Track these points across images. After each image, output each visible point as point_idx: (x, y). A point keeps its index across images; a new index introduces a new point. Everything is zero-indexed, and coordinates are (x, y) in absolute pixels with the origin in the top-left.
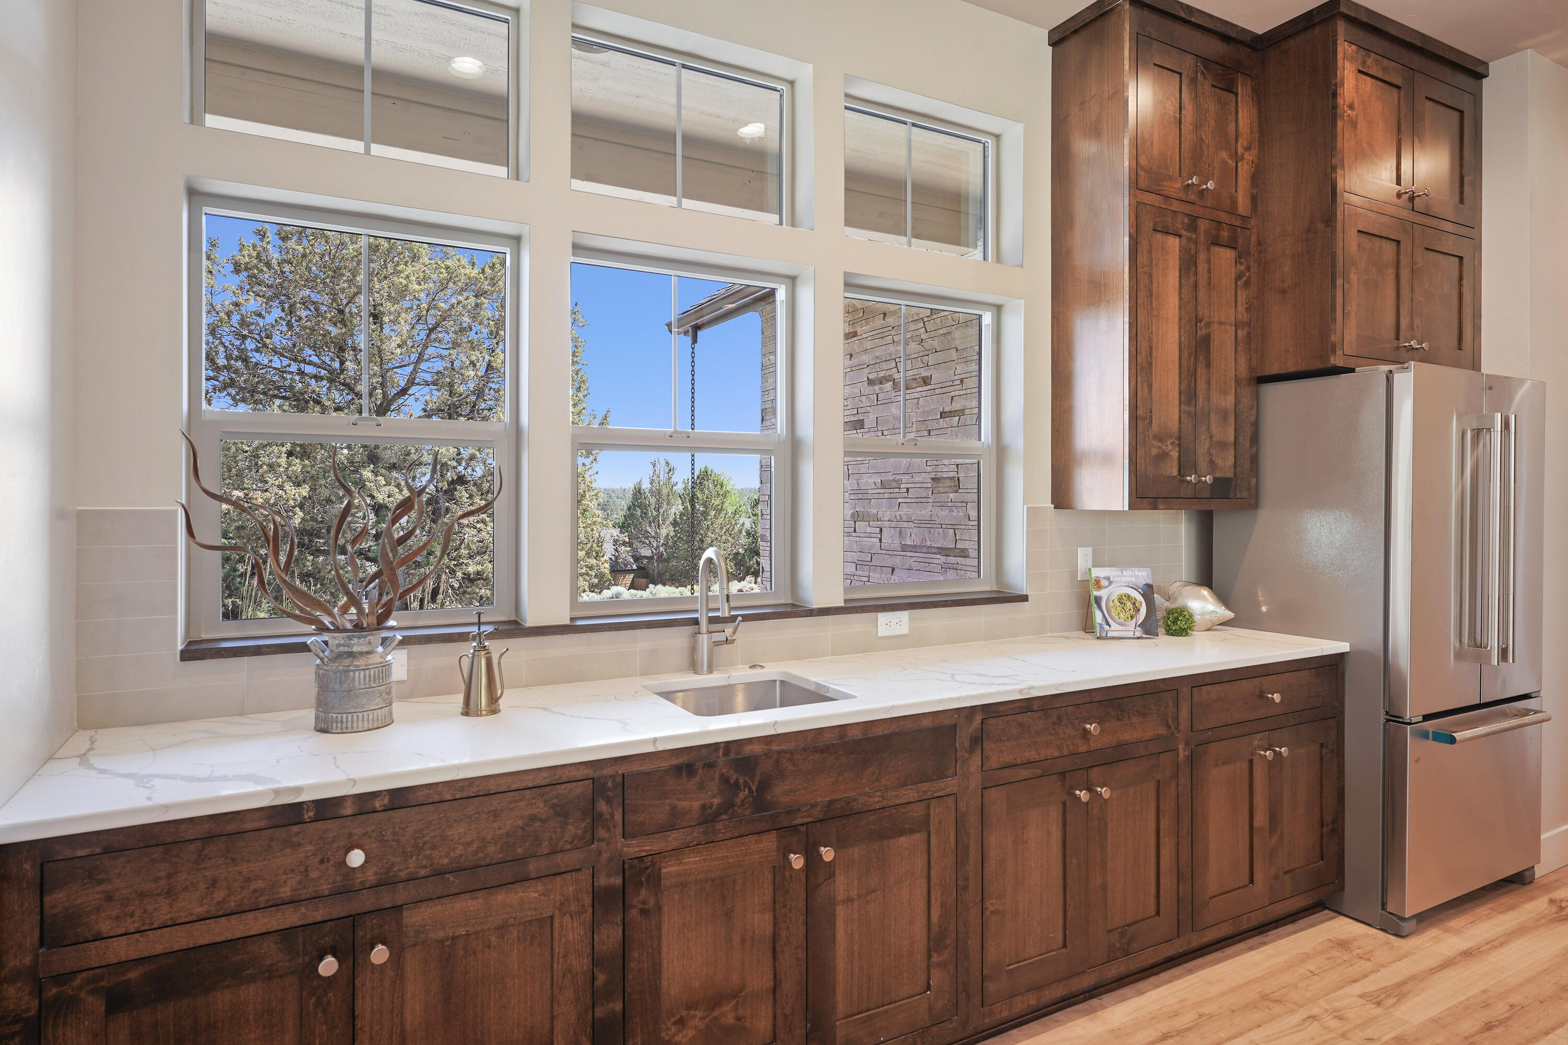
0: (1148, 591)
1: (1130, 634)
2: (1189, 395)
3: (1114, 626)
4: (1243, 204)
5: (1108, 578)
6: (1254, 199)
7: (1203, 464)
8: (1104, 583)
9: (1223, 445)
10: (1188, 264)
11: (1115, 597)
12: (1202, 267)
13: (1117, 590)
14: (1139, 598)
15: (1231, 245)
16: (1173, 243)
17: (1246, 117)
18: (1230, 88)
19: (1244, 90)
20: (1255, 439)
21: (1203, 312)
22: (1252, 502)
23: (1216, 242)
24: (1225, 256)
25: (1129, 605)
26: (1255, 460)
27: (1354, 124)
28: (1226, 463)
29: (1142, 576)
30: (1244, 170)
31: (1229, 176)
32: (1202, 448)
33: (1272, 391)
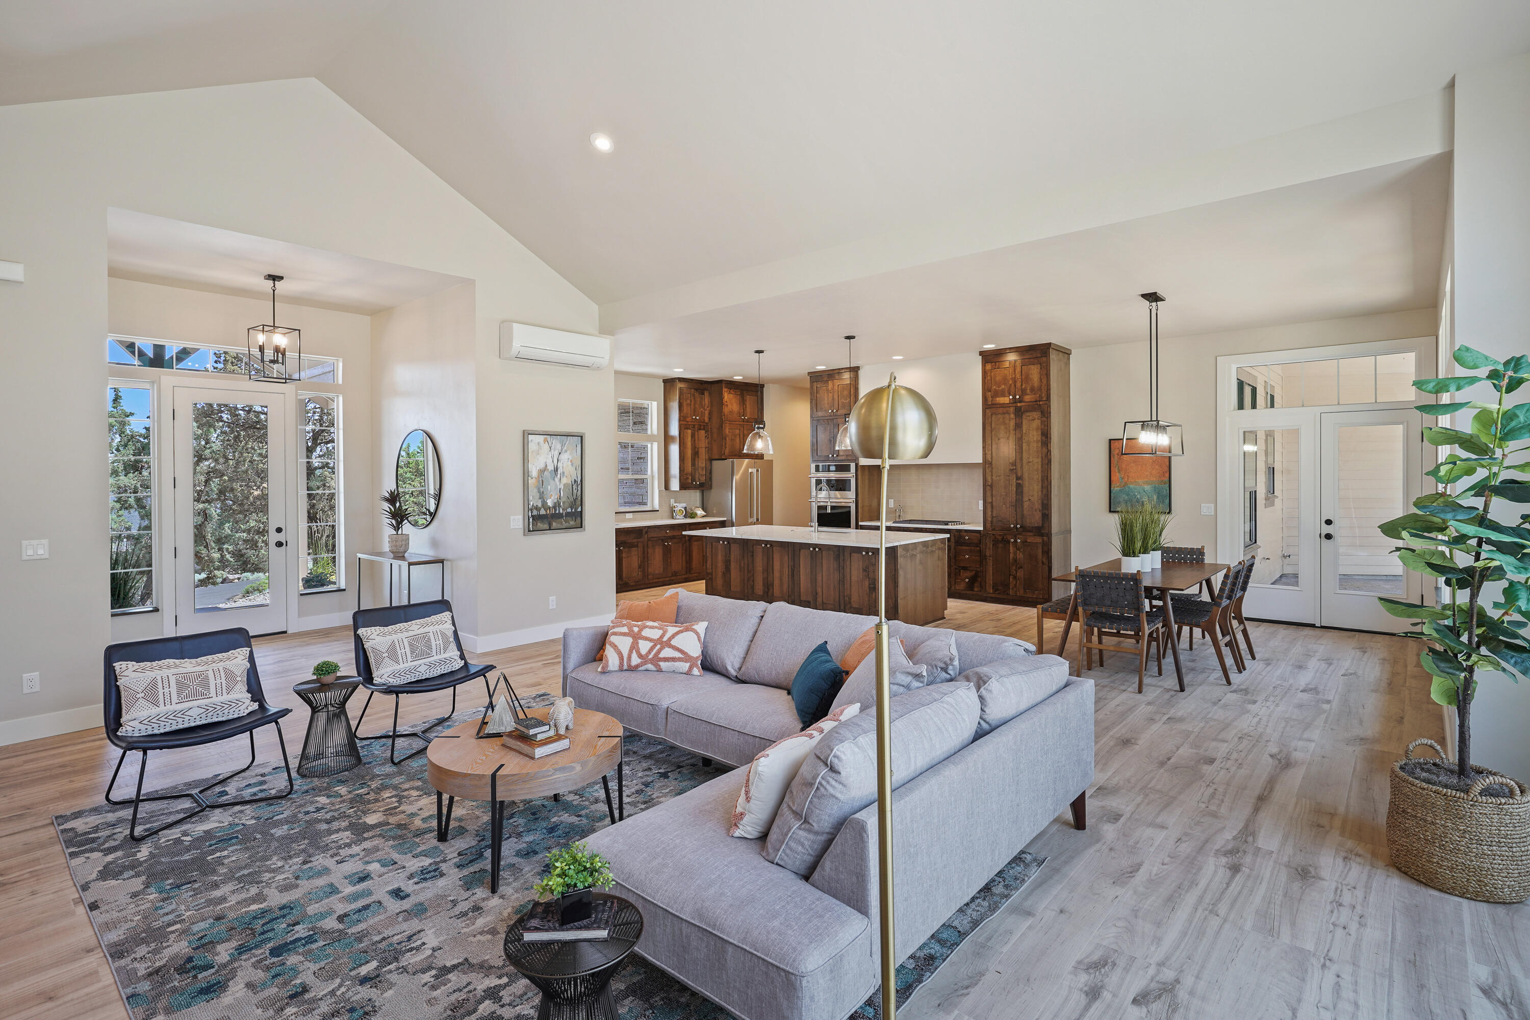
0: (685, 508)
2: (693, 464)
4: (707, 420)
6: (710, 419)
7: (697, 479)
8: (676, 508)
9: (702, 475)
10: (693, 436)
12: (696, 436)
15: (704, 429)
16: (689, 431)
17: (707, 400)
18: (703, 394)
19: (706, 394)
20: (711, 473)
21: (697, 446)
22: (711, 487)
23: (700, 429)
24: (702, 432)
26: (711, 479)
27: (727, 405)
28: (703, 479)
29: (684, 505)
30: (707, 412)
31: (702, 414)
32: (697, 476)
33: (715, 463)
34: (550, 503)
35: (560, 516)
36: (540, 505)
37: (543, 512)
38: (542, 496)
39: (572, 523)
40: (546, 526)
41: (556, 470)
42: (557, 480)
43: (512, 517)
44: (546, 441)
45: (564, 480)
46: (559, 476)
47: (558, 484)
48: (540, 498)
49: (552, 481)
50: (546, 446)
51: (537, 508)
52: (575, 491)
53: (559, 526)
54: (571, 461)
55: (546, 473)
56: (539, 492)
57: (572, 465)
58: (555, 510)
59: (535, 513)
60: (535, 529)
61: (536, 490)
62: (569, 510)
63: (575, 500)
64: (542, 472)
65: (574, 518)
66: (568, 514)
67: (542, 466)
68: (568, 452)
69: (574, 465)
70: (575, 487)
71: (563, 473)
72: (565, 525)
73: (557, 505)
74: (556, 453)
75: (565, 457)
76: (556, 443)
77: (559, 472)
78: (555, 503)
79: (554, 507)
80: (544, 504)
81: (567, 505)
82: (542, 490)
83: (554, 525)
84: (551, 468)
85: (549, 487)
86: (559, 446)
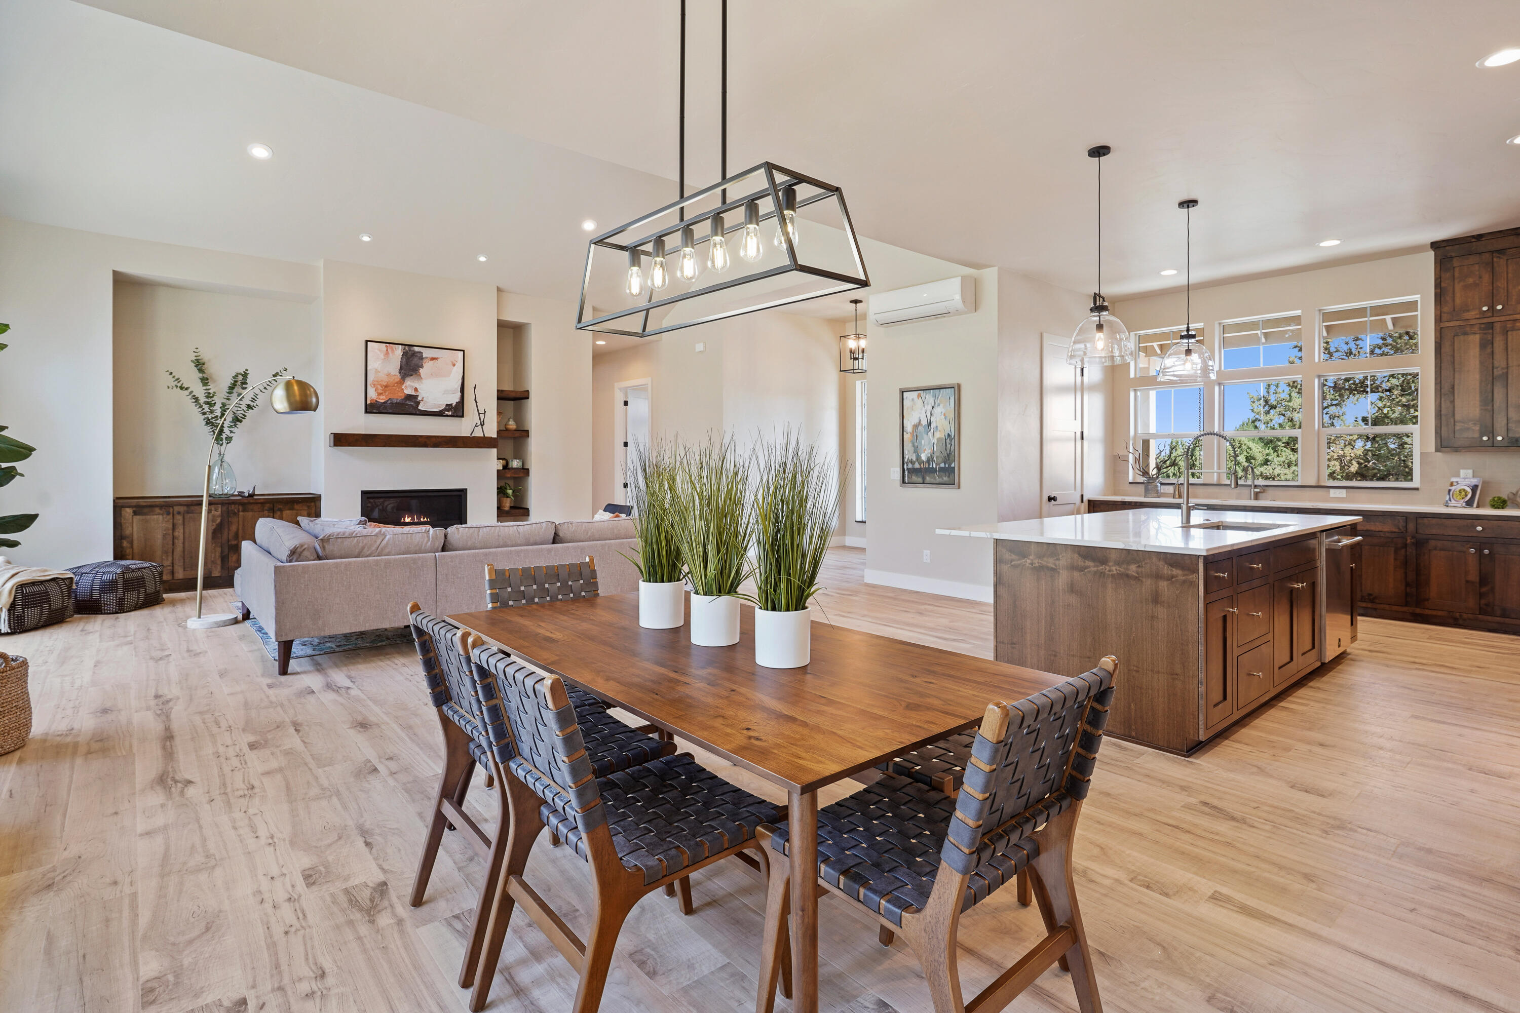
0: (1473, 487)
1: (1459, 505)
3: (1453, 501)
5: (1457, 482)
8: (1455, 484)
11: (1458, 490)
12: (1499, 343)
13: (1459, 487)
14: (1469, 490)
21: (1501, 364)
25: (1463, 493)
32: (1501, 424)
34: (924, 457)
35: (933, 470)
36: (914, 459)
37: (917, 466)
38: (916, 450)
39: (945, 479)
40: (920, 480)
41: (929, 424)
42: (930, 434)
43: (892, 469)
44: (919, 396)
45: (938, 435)
46: (932, 430)
47: (931, 438)
48: (915, 452)
49: (925, 436)
50: (920, 402)
51: (912, 462)
52: (948, 446)
53: (933, 481)
54: (944, 415)
55: (920, 428)
56: (914, 446)
57: (945, 418)
58: (929, 465)
59: (910, 466)
60: (910, 481)
61: (910, 445)
62: (942, 465)
63: (949, 455)
64: (916, 426)
65: (947, 474)
66: (941, 469)
67: (916, 421)
68: (942, 405)
69: (948, 418)
70: (948, 441)
71: (937, 427)
72: (938, 480)
73: (930, 459)
74: (930, 408)
75: (938, 410)
76: (929, 397)
77: (932, 426)
78: (929, 457)
79: (928, 462)
80: (918, 458)
81: (940, 460)
82: (916, 444)
83: (928, 479)
84: (924, 422)
85: (923, 442)
86: (932, 400)
